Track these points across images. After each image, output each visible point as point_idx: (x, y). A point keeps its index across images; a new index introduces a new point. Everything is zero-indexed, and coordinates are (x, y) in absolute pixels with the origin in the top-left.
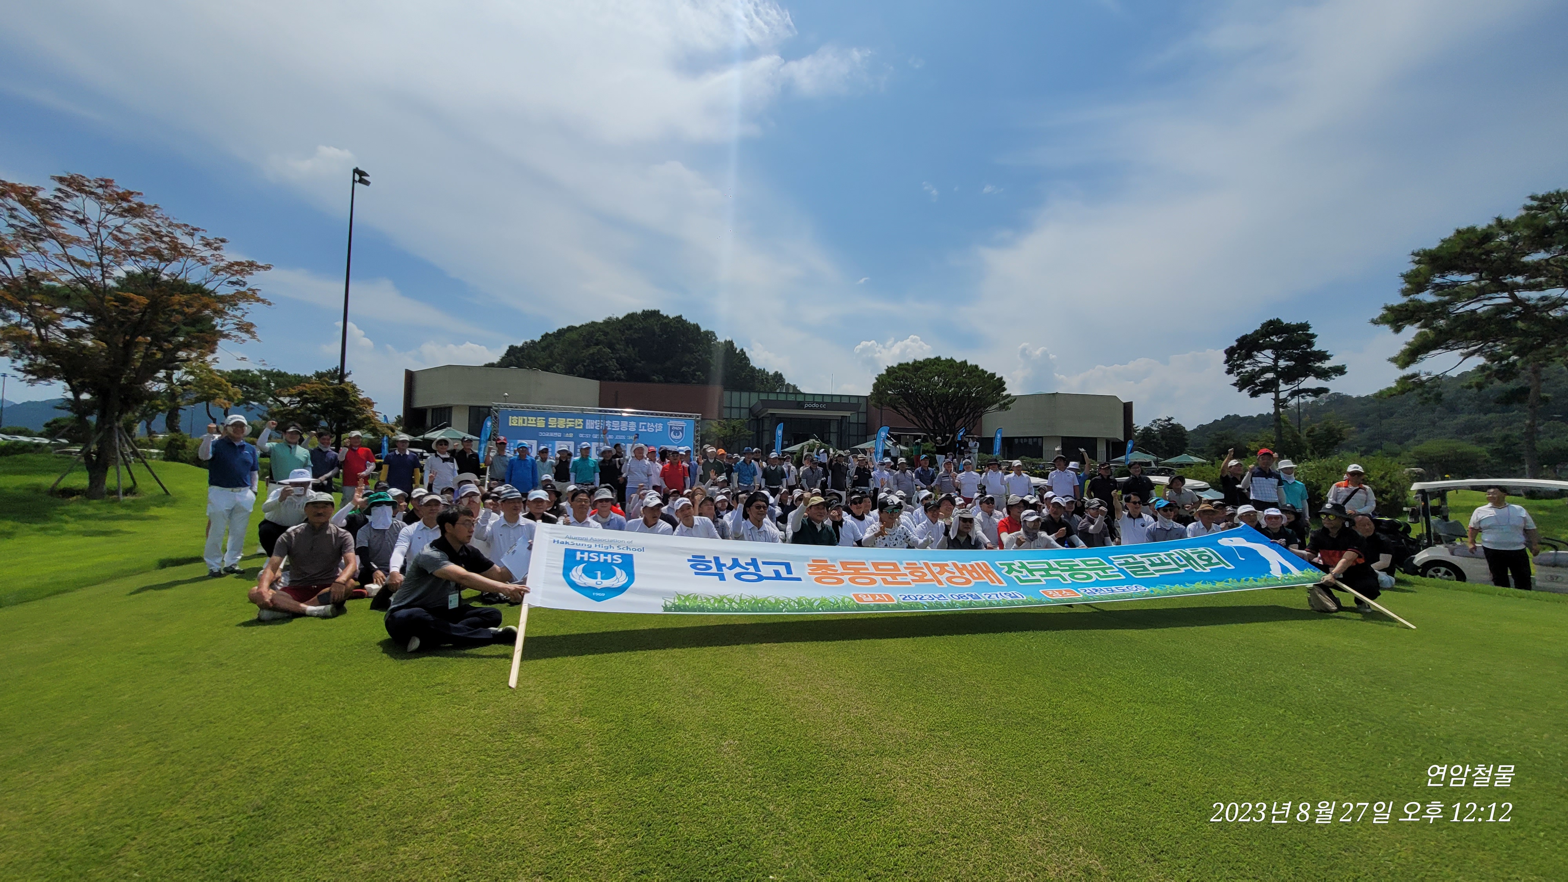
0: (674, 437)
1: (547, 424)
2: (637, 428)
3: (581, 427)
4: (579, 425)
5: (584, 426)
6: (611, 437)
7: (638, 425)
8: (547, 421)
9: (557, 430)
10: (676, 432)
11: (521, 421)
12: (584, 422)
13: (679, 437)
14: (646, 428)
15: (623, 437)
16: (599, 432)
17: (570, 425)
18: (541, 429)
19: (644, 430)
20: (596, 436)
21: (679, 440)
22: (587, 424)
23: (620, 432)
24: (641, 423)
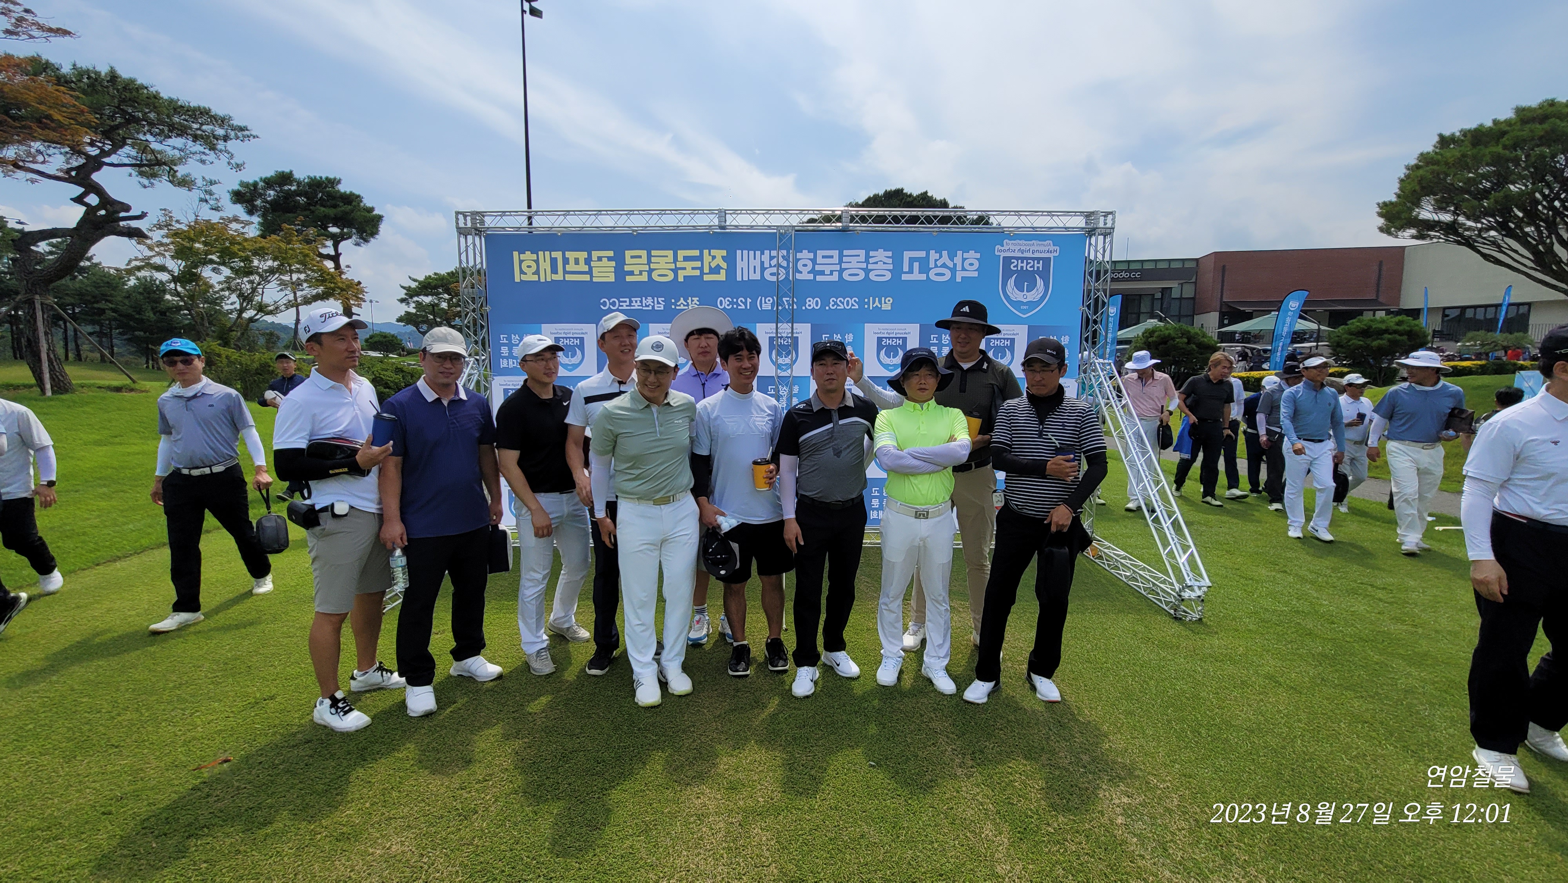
0: (1017, 295)
1: (620, 272)
2: (897, 270)
3: (722, 277)
4: (716, 270)
5: (731, 270)
6: (812, 303)
7: (897, 261)
8: (619, 260)
9: (650, 288)
10: (1025, 280)
11: (545, 265)
12: (730, 259)
13: (1033, 296)
14: (925, 268)
15: (852, 303)
16: (777, 289)
17: (689, 270)
18: (605, 289)
19: (917, 276)
20: (767, 304)
21: (1032, 305)
22: (740, 264)
23: (842, 288)
24: (907, 255)
